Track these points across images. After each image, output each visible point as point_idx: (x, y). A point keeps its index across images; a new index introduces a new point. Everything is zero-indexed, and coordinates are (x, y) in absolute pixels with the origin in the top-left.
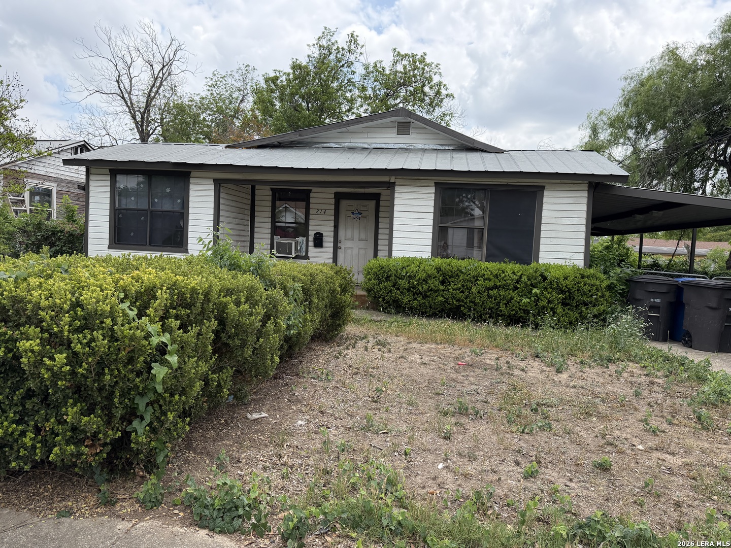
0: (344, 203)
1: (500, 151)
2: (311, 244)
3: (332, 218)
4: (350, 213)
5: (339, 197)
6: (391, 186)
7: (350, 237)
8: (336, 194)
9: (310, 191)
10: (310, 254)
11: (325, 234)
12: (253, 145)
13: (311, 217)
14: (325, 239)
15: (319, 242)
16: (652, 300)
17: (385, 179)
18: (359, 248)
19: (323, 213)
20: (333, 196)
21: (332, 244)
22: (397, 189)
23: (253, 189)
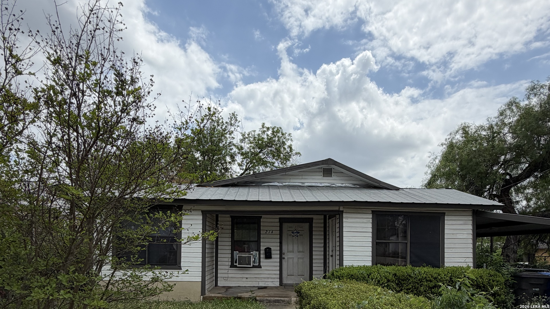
0: (285, 225)
1: (397, 189)
2: (262, 256)
3: (278, 236)
4: (290, 233)
5: (282, 221)
6: (340, 214)
7: (291, 250)
8: (280, 218)
9: (261, 217)
10: (262, 264)
11: (272, 248)
12: (219, 185)
13: (262, 236)
14: (273, 252)
15: (268, 255)
16: (534, 289)
17: (336, 208)
18: (298, 258)
19: (270, 233)
20: (278, 220)
21: (278, 256)
22: (345, 215)
23: (217, 217)
